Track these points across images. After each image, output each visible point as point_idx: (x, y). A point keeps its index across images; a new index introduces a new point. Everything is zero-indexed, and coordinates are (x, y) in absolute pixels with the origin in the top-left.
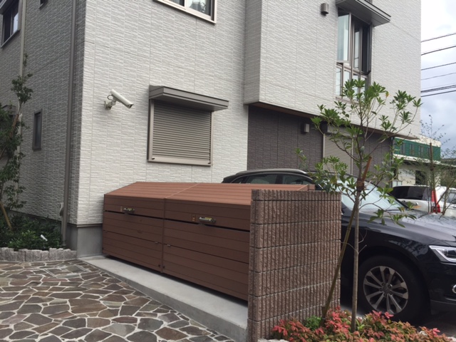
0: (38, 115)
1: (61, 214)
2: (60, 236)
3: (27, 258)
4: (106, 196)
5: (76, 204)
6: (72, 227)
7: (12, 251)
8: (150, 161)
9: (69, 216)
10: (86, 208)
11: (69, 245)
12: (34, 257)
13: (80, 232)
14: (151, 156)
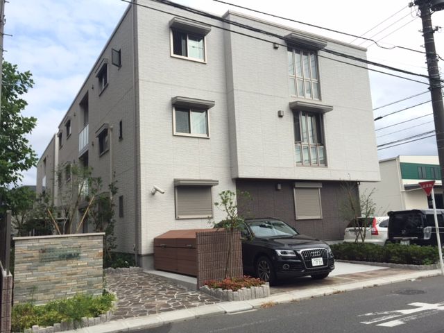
0: (121, 198)
1: (135, 250)
2: (134, 260)
3: (120, 272)
4: (155, 239)
5: (141, 244)
6: (140, 256)
7: (113, 269)
8: (177, 219)
9: (138, 251)
10: (146, 246)
11: (139, 265)
12: (123, 271)
13: (143, 258)
14: (177, 216)
